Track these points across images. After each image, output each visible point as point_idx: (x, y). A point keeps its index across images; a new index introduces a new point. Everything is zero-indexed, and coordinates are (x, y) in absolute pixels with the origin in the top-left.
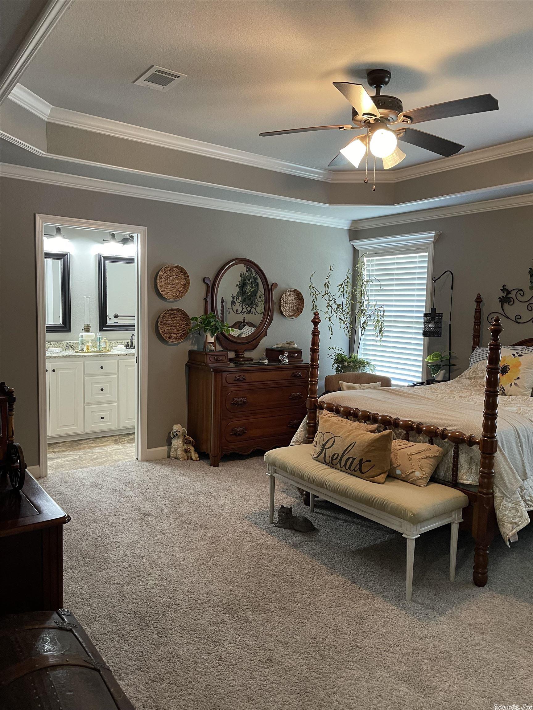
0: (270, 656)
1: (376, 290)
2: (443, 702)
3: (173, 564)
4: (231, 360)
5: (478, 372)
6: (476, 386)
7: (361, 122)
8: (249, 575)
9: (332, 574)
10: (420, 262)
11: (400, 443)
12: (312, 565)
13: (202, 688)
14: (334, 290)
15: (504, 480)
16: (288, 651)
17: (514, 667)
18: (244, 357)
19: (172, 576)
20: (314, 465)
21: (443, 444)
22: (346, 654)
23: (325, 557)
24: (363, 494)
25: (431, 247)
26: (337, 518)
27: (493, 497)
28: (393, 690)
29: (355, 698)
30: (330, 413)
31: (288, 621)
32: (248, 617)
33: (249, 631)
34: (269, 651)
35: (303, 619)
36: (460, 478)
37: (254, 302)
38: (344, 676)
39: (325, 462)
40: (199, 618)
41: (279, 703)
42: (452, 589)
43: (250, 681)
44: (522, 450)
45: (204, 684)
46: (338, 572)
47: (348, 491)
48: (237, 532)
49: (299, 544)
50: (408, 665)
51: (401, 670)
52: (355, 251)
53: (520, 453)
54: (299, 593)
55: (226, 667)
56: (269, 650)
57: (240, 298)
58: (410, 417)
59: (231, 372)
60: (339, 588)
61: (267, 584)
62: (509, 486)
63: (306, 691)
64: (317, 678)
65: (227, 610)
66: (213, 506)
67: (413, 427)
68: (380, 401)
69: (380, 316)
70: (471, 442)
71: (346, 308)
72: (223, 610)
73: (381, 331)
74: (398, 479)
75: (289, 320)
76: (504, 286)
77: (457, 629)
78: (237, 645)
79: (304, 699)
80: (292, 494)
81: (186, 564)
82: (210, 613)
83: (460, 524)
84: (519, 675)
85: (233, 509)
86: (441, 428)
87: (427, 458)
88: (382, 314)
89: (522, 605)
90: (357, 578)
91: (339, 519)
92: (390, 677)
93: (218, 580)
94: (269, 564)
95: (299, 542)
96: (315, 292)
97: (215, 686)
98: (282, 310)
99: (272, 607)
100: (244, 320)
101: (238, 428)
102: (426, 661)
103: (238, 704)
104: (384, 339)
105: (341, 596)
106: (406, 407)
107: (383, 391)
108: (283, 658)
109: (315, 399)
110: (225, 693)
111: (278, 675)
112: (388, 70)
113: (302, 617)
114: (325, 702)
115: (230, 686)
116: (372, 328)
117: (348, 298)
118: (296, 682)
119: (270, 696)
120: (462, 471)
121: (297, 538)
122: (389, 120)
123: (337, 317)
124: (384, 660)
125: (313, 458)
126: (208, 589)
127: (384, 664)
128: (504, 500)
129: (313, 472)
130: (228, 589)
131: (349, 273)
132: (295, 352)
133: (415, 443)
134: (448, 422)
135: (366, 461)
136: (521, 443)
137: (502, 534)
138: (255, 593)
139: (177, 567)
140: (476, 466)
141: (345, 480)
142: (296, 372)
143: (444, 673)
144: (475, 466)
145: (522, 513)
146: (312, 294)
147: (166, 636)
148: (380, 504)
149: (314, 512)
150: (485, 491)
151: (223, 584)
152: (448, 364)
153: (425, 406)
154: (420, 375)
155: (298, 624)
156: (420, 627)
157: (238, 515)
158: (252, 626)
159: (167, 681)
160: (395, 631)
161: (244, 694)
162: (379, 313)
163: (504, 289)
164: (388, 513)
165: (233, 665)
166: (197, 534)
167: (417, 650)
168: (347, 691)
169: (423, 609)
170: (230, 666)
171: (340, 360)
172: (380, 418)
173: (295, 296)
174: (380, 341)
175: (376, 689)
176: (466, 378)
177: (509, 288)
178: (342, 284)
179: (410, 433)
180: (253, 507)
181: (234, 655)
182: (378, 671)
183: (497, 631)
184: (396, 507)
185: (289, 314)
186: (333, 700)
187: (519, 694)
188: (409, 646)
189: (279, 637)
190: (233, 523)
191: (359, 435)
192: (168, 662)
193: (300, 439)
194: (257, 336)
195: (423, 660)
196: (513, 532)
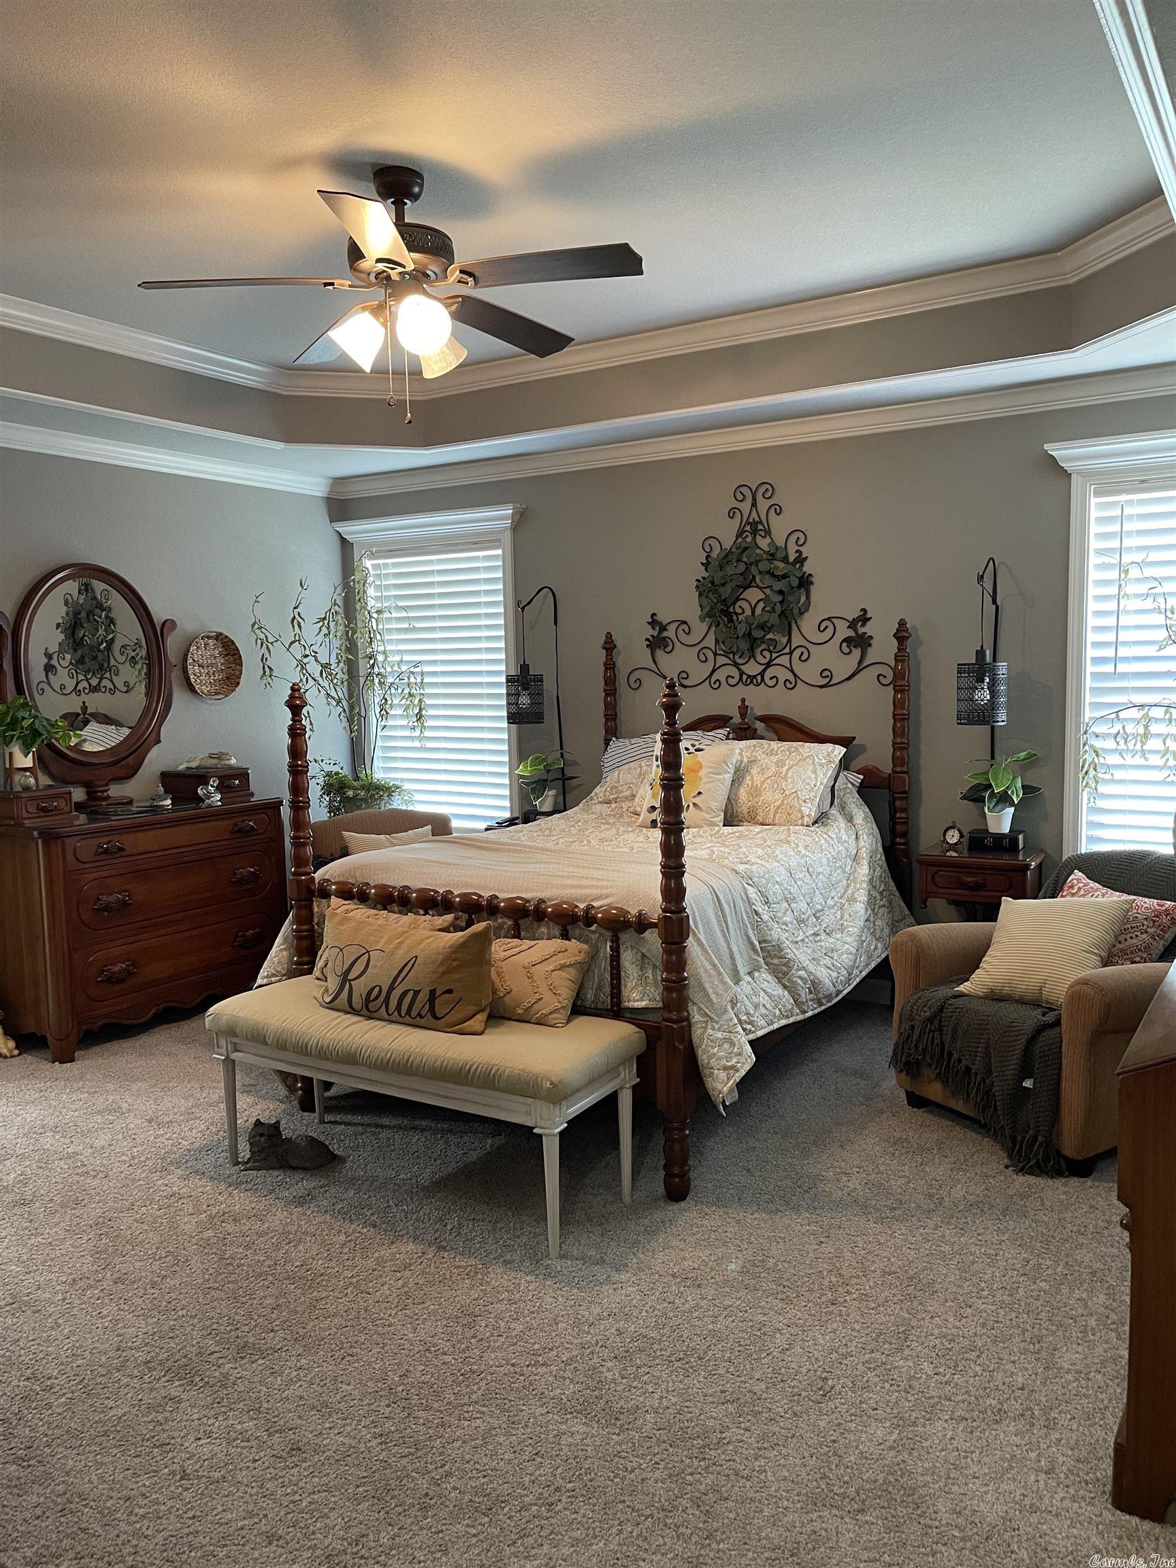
0: (297, 1439)
1: (399, 630)
2: (655, 1431)
3: (13, 1304)
4: (79, 807)
5: (620, 788)
6: (621, 816)
7: (369, 274)
8: (208, 1286)
9: (393, 1243)
10: (486, 569)
11: (504, 946)
12: (345, 1233)
13: (158, 1547)
14: (310, 632)
15: (705, 990)
16: (331, 1420)
17: (765, 1334)
18: (108, 797)
19: (19, 1329)
20: (328, 1019)
21: (587, 935)
22: (454, 1394)
23: (371, 1212)
24: (445, 1062)
25: (507, 538)
26: (377, 1126)
27: (690, 1025)
28: (559, 1435)
29: (489, 1472)
30: (346, 902)
31: (319, 1359)
32: (226, 1376)
33: (235, 1403)
34: (290, 1432)
35: (351, 1347)
36: (625, 999)
37: (106, 665)
38: (459, 1437)
39: (353, 1009)
40: (109, 1406)
41: (337, 1528)
42: (630, 1217)
43: (264, 1502)
44: (727, 927)
45: (160, 1538)
46: (403, 1236)
47: (412, 1061)
48: (157, 1199)
49: (308, 1195)
50: (577, 1380)
51: (567, 1392)
52: (345, 545)
53: (724, 936)
54: (331, 1298)
55: (201, 1490)
56: (291, 1429)
57: (68, 657)
58: (518, 892)
59: (85, 834)
60: (412, 1268)
61: (254, 1296)
62: (713, 997)
63: (388, 1487)
64: (405, 1457)
65: (173, 1372)
66: (81, 1154)
67: (528, 910)
68: (450, 864)
69: (414, 686)
70: (641, 924)
71: (339, 670)
72: (164, 1376)
73: (419, 717)
74: (510, 1019)
75: (212, 705)
76: (654, 615)
77: (652, 1288)
78: (216, 1438)
79: (388, 1504)
80: (267, 1093)
81: (47, 1295)
82: (135, 1388)
83: (635, 1088)
84: (775, 1347)
85: (135, 1150)
86: (582, 906)
87: (562, 967)
88: (419, 680)
89: (756, 1219)
90: (445, 1239)
91: (382, 1127)
92: (548, 1413)
93: (137, 1314)
94: (248, 1253)
95: (306, 1193)
96: (266, 637)
97: (188, 1535)
98: (193, 680)
99: (276, 1340)
100: (84, 708)
101: (114, 964)
102: (610, 1364)
103: (247, 1555)
104: (427, 734)
105: (421, 1282)
106: (507, 871)
107: (449, 844)
108: (325, 1436)
109: (308, 877)
110: (212, 1542)
111: (321, 1475)
112: (418, 170)
113: (348, 1345)
114: (431, 1499)
115: (221, 1524)
116: (400, 712)
117: (341, 650)
118: (364, 1477)
119: (314, 1519)
120: (629, 985)
121: (302, 1184)
122: (428, 276)
123: (320, 692)
124: (531, 1384)
125: (321, 1005)
126: (116, 1339)
127: (533, 1390)
128: (709, 1027)
129: (328, 1035)
130: (166, 1328)
131: (336, 593)
132: (235, 777)
133: (536, 942)
134: (594, 892)
135: (444, 993)
136: (724, 916)
137: (711, 1093)
138: (231, 1321)
139: (24, 1309)
140: (653, 970)
141: (403, 1041)
142: (243, 821)
143: (646, 1378)
144: (651, 970)
145: (741, 1047)
146: (259, 641)
147: (39, 1462)
148: (484, 1076)
149: (325, 1123)
150: (674, 1015)
151: (150, 1321)
152: (560, 776)
153: (543, 866)
154: (507, 803)
155: (342, 1359)
156: (585, 1304)
157: (150, 1163)
158: (240, 1392)
159: (71, 1555)
160: (542, 1321)
161: (255, 1532)
162: (412, 680)
163: (654, 622)
164: (503, 1092)
165: (217, 1482)
166: (56, 1224)
167: (589, 1347)
168: (472, 1463)
169: (584, 1267)
170: (211, 1484)
171: (335, 786)
172: (458, 899)
173: (218, 647)
174: (420, 738)
175: (527, 1444)
176: (601, 803)
177: (663, 618)
178: (324, 619)
179: (521, 922)
180: (182, 1138)
181: (215, 1461)
182: (524, 1408)
183: (723, 1276)
184: (517, 1076)
185: (208, 689)
186: (446, 1488)
187: (782, 1381)
188: (572, 1343)
189: (306, 1397)
190: (142, 1182)
191: (422, 940)
192: (59, 1515)
193: (279, 969)
194: (136, 746)
195: (603, 1363)
196: (730, 1084)
